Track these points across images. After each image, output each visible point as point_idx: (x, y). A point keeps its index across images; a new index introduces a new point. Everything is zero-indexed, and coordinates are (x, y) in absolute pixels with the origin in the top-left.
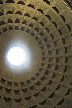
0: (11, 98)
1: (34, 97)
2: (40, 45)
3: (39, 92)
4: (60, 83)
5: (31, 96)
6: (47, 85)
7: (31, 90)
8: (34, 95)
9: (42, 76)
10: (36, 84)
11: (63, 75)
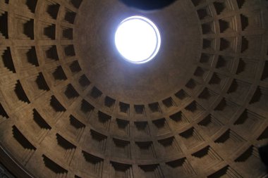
0: (51, 89)
1: (90, 133)
2: (201, 61)
3: (106, 137)
4: (161, 164)
5: (85, 126)
6: (136, 143)
7: (97, 119)
8: (91, 130)
9: (145, 120)
10: (118, 120)
11: (185, 158)
